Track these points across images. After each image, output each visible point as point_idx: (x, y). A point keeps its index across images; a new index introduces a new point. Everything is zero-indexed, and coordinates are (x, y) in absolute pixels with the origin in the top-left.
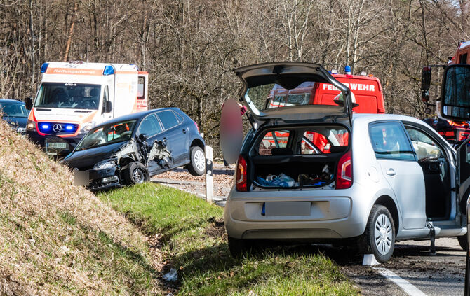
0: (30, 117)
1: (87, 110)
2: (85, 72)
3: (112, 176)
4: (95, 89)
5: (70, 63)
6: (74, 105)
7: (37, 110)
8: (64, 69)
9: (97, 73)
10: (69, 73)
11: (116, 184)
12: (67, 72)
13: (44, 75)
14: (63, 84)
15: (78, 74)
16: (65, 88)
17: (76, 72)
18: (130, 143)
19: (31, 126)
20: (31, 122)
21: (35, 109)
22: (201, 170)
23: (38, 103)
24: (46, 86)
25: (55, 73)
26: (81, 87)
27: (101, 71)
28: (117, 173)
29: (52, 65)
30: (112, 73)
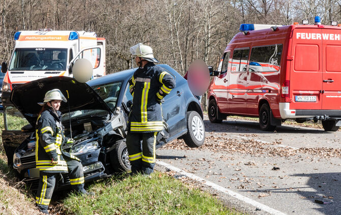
0: (5, 80)
1: (56, 71)
2: (53, 38)
3: (95, 163)
4: (62, 52)
5: (40, 30)
6: (45, 67)
7: (12, 73)
8: (33, 36)
9: (63, 38)
10: (39, 40)
11: (101, 174)
12: (37, 39)
13: (17, 42)
14: (34, 49)
15: (47, 40)
16: (36, 53)
17: (45, 38)
18: (116, 114)
19: (6, 87)
20: (6, 84)
21: (9, 72)
22: (200, 139)
23: (12, 67)
24: (19, 51)
25: (27, 40)
26: (50, 51)
27: (66, 36)
28: (101, 158)
29: (23, 33)
30: (76, 38)
